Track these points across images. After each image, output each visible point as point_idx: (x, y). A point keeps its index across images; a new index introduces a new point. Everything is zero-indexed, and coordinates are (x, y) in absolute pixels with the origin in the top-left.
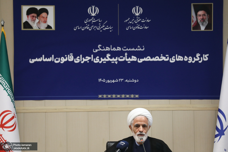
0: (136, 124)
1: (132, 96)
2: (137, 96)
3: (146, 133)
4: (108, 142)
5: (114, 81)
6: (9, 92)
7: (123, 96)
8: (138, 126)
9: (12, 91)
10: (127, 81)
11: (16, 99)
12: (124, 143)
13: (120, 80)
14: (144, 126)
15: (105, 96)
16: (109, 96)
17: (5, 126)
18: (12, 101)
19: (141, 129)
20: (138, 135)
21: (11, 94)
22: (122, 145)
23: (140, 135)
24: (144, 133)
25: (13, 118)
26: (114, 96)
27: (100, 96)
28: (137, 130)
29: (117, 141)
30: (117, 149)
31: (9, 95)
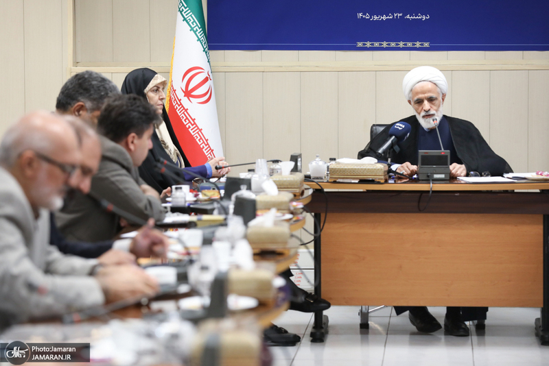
0: (416, 98)
1: (418, 44)
2: (426, 45)
3: (437, 111)
4: (374, 125)
5: (384, 18)
6: (199, 35)
7: (401, 44)
8: (420, 102)
9: (204, 32)
10: (408, 17)
11: (211, 48)
12: (403, 126)
13: (395, 15)
14: (431, 100)
15: (368, 44)
16: (377, 44)
17: (193, 94)
18: (204, 51)
19: (427, 105)
20: (423, 117)
21: (204, 39)
22: (400, 129)
23: (427, 116)
24: (432, 112)
25: (206, 80)
26: (385, 44)
27: (360, 44)
28: (421, 108)
29: (390, 123)
30: (391, 136)
31: (199, 40)
